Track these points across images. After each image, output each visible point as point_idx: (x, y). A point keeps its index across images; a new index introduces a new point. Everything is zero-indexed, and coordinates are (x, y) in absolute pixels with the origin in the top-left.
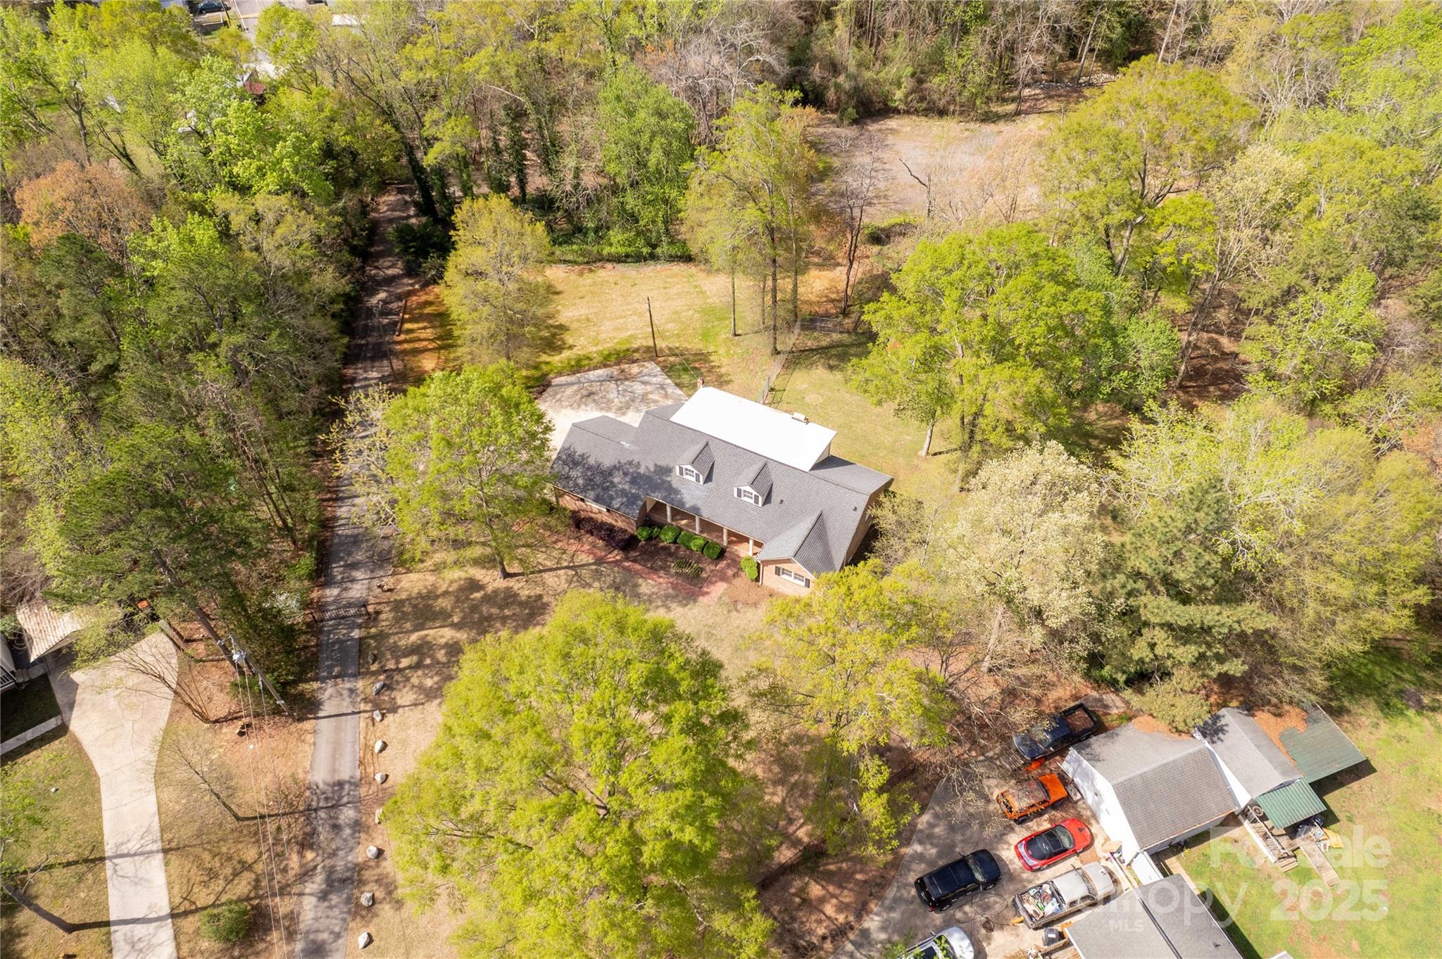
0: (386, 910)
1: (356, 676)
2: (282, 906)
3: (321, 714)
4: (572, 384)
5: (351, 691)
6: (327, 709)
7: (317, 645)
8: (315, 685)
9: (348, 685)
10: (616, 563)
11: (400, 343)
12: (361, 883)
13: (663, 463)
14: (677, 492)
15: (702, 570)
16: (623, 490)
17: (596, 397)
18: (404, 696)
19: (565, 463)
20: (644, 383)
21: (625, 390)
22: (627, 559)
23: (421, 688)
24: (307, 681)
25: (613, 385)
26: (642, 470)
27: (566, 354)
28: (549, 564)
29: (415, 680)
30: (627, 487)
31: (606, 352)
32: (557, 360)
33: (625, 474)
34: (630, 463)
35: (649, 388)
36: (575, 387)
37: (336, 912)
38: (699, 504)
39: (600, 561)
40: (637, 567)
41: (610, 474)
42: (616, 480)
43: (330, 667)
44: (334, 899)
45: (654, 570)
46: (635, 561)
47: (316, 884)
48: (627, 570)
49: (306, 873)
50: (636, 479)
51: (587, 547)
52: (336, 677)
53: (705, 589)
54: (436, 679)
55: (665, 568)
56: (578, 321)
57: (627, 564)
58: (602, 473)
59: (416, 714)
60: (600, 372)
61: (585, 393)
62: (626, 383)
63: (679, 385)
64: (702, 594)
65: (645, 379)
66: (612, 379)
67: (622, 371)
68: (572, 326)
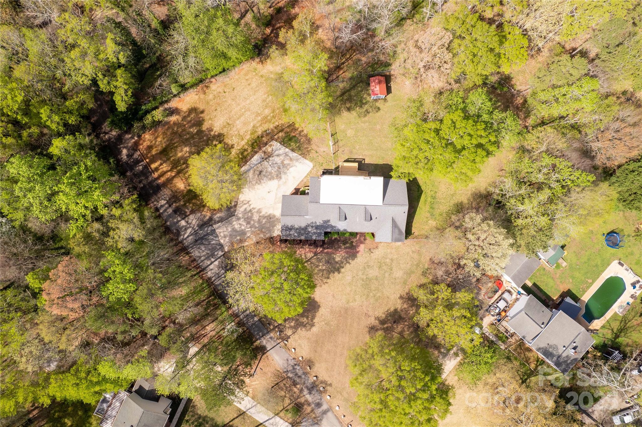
0: (328, 388)
1: (268, 332)
2: (302, 400)
3: (268, 349)
4: (249, 170)
5: (271, 338)
6: (269, 347)
7: (247, 329)
8: (259, 341)
9: (268, 337)
10: (321, 251)
11: (159, 178)
12: (317, 386)
13: (325, 219)
14: (335, 227)
15: (352, 242)
16: (314, 232)
17: (264, 173)
18: (289, 332)
19: (286, 230)
20: (278, 155)
21: (273, 164)
22: (324, 249)
23: (291, 327)
24: (255, 342)
25: (265, 163)
26: (318, 224)
27: (233, 151)
29: (287, 325)
30: (315, 231)
31: (250, 143)
33: (312, 227)
34: (312, 223)
35: (282, 157)
36: (252, 171)
37: (316, 395)
38: (345, 228)
39: (316, 254)
40: (330, 250)
41: (306, 229)
42: (310, 230)
43: (258, 334)
44: (313, 392)
45: (336, 249)
46: (328, 248)
47: (306, 392)
48: (327, 253)
49: (301, 391)
50: (317, 227)
51: (308, 250)
52: (263, 336)
53: (358, 250)
54: (294, 322)
55: (340, 247)
56: (225, 127)
57: (326, 251)
58: (303, 229)
59: (296, 336)
60: (256, 157)
61: (258, 173)
62: (271, 159)
63: (293, 150)
64: (358, 252)
65: (277, 152)
66: (264, 159)
67: (265, 152)
68: (225, 131)
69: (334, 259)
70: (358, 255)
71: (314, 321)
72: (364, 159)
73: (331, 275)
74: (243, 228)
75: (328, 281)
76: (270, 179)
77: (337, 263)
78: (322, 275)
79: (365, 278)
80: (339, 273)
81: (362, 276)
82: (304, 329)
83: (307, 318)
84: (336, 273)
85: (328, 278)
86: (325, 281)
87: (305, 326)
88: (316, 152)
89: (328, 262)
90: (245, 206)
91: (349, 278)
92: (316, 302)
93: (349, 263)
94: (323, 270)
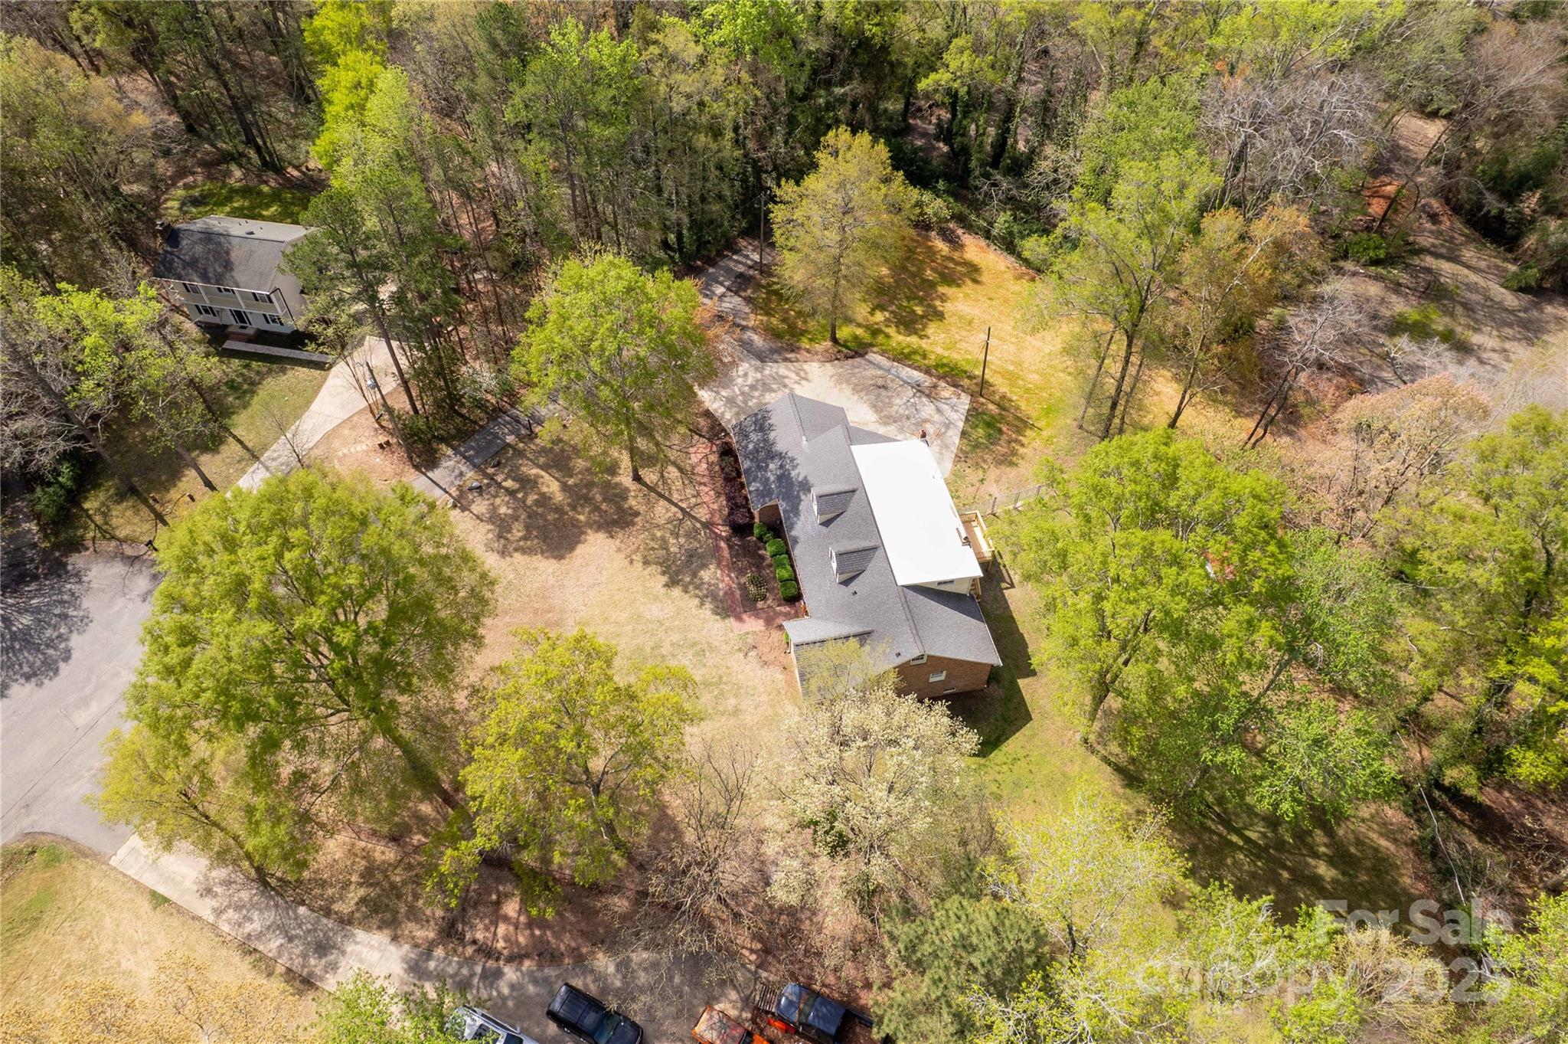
1: (475, 466)
3: (430, 474)
4: (879, 367)
5: (461, 474)
6: (436, 474)
7: (482, 427)
8: (450, 452)
9: (464, 469)
10: (718, 537)
13: (812, 480)
14: (797, 514)
15: (764, 598)
16: (768, 479)
17: (883, 393)
18: (480, 506)
19: (755, 423)
20: (939, 410)
21: (914, 405)
22: (727, 540)
23: (494, 508)
24: (449, 445)
25: (910, 392)
26: (793, 474)
27: (913, 340)
28: (676, 497)
29: (498, 501)
30: (772, 478)
31: (945, 361)
32: (899, 339)
33: (781, 467)
34: (792, 460)
35: (937, 417)
36: (880, 372)
38: (802, 539)
39: (708, 525)
40: (726, 553)
41: (772, 458)
42: (772, 466)
43: (472, 448)
45: (732, 567)
46: (730, 547)
48: (718, 548)
50: (784, 478)
51: (715, 506)
52: (465, 457)
53: (745, 617)
54: (510, 511)
55: (741, 572)
56: (961, 318)
57: (723, 544)
58: (769, 451)
59: (472, 524)
60: (917, 375)
61: (880, 382)
62: (924, 399)
63: (964, 434)
64: (739, 619)
65: (945, 407)
66: (918, 388)
67: (935, 387)
68: (950, 319)
69: (704, 566)
70: (732, 622)
71: (517, 555)
72: (1012, 586)
73: (654, 569)
74: (740, 381)
75: (639, 565)
76: (874, 406)
77: (695, 575)
78: (653, 549)
79: (664, 651)
80: (666, 585)
81: (666, 645)
82: (490, 536)
83: (525, 538)
84: (665, 579)
85: (646, 563)
86: (637, 558)
87: (500, 537)
88: (982, 481)
89: (691, 556)
90: (793, 376)
91: (655, 611)
92: (571, 548)
93: (702, 604)
94: (667, 549)
